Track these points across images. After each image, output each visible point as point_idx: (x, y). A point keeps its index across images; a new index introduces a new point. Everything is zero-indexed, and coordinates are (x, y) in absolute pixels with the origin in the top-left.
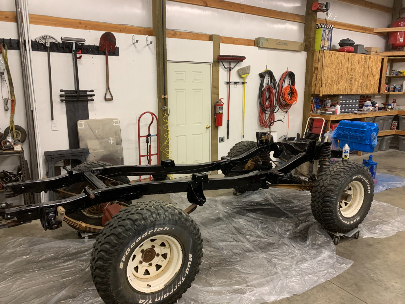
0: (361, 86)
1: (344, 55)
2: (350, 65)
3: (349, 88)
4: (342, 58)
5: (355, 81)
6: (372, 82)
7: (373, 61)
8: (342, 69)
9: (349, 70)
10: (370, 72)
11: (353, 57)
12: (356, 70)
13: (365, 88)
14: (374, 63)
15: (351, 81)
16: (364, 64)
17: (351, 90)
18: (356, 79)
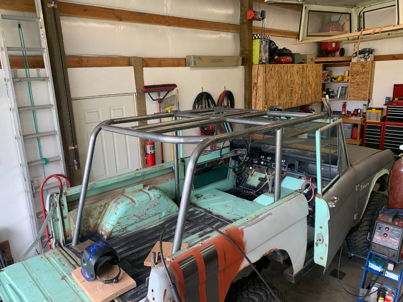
0: (301, 98)
1: (283, 67)
2: (289, 77)
3: (290, 101)
4: (281, 71)
5: (295, 93)
6: (309, 91)
7: (310, 70)
8: (282, 83)
9: (289, 82)
10: (308, 81)
11: (292, 68)
12: (295, 82)
13: (304, 99)
14: (310, 72)
15: (291, 93)
16: (302, 74)
17: (292, 103)
18: (296, 91)
